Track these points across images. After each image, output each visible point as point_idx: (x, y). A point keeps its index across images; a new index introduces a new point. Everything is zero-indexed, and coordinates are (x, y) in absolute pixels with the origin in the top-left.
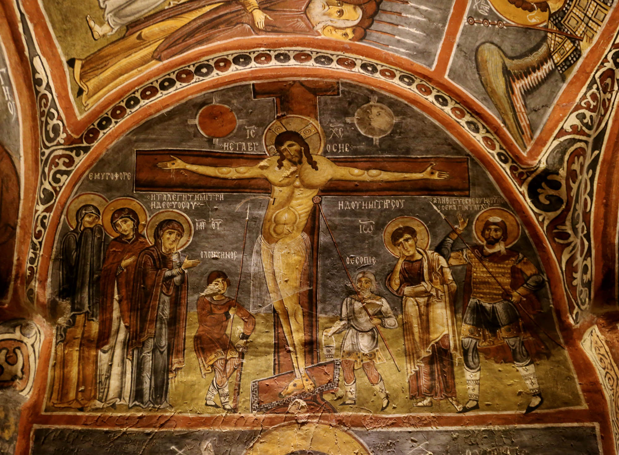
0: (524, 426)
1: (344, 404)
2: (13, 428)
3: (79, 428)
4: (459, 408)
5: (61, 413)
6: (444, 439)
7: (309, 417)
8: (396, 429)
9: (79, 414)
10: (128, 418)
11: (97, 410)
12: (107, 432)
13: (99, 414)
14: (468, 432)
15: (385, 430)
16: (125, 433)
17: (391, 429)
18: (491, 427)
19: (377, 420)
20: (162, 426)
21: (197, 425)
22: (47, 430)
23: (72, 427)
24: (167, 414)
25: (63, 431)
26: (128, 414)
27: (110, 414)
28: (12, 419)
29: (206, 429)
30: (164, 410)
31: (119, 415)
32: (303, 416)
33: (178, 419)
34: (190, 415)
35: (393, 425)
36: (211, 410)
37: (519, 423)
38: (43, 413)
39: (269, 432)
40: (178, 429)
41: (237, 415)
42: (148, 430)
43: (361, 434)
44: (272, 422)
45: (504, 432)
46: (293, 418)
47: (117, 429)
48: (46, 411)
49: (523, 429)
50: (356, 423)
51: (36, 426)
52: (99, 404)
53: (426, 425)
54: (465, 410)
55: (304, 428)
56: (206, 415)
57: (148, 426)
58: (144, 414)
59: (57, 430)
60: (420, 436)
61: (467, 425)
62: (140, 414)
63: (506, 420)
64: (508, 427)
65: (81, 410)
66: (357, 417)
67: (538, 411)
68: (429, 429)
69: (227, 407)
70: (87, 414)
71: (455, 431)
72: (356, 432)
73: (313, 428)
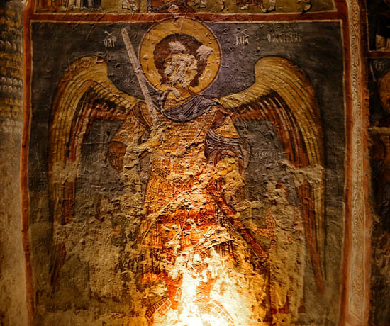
0: (300, 21)
1: (199, 7)
2: (20, 21)
3: (55, 22)
4: (264, 10)
5: (45, 14)
6: (256, 28)
7: (180, 15)
8: (229, 22)
9: (54, 14)
10: (81, 16)
11: (63, 11)
12: (70, 24)
13: (65, 14)
14: (269, 24)
15: (222, 22)
16: (79, 24)
17: (226, 22)
18: (282, 22)
19: (218, 17)
20: (99, 20)
21: (118, 20)
22: (38, 23)
23: (51, 21)
24: (101, 14)
25: (46, 24)
26: (80, 14)
27: (70, 14)
28: (19, 17)
29: (123, 22)
30: (100, 11)
31: (76, 14)
32: (176, 14)
33: (108, 16)
34: (114, 14)
35: (227, 20)
36: (125, 11)
37: (298, 19)
38: (35, 14)
39: (158, 23)
40: (108, 22)
41: (140, 13)
42: (92, 23)
43: (209, 25)
44: (159, 17)
45: (290, 24)
46: (171, 16)
47: (75, 22)
48: (36, 12)
49: (299, 23)
50: (206, 18)
51: (32, 21)
52: (64, 8)
53: (245, 20)
54: (268, 12)
55: (177, 21)
56: (122, 14)
57: (92, 20)
58: (89, 13)
59: (43, 23)
60: (242, 26)
61: (269, 20)
62: (87, 14)
63: (291, 18)
64: (291, 22)
65: (55, 11)
66: (206, 15)
67: (309, 13)
68: (247, 22)
69: (134, 9)
70: (58, 14)
71: (262, 24)
72: (206, 23)
73: (182, 21)
